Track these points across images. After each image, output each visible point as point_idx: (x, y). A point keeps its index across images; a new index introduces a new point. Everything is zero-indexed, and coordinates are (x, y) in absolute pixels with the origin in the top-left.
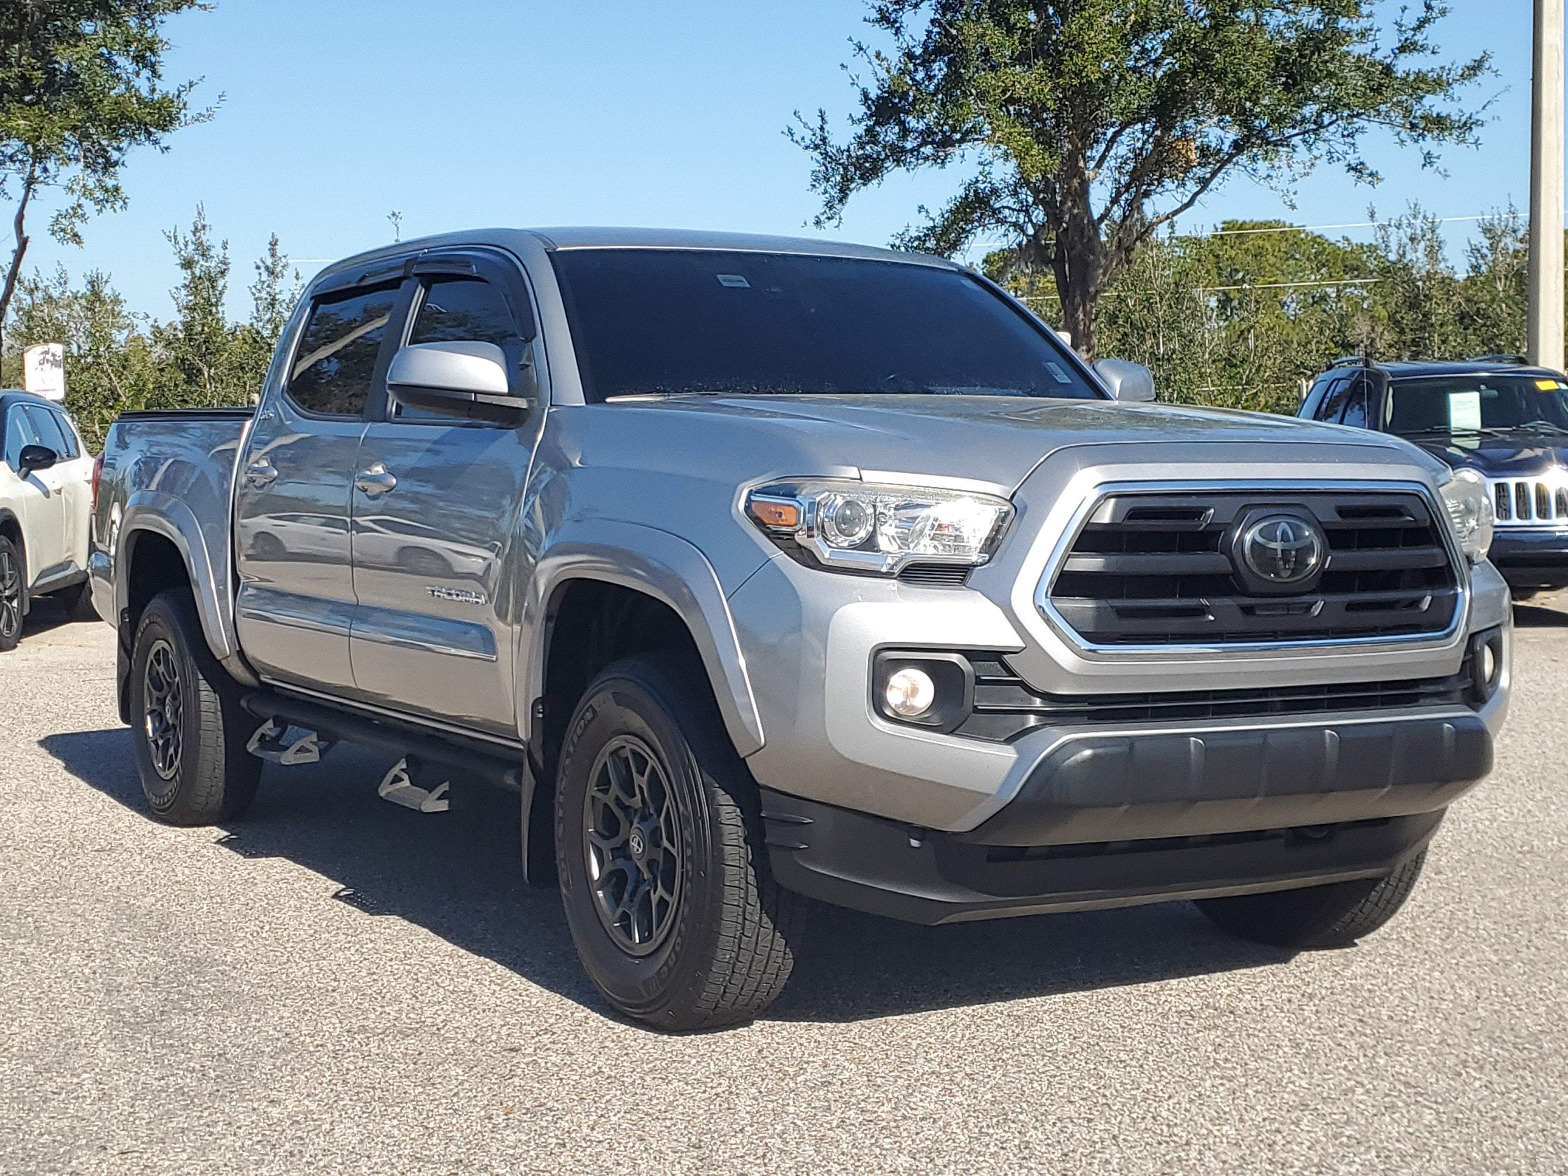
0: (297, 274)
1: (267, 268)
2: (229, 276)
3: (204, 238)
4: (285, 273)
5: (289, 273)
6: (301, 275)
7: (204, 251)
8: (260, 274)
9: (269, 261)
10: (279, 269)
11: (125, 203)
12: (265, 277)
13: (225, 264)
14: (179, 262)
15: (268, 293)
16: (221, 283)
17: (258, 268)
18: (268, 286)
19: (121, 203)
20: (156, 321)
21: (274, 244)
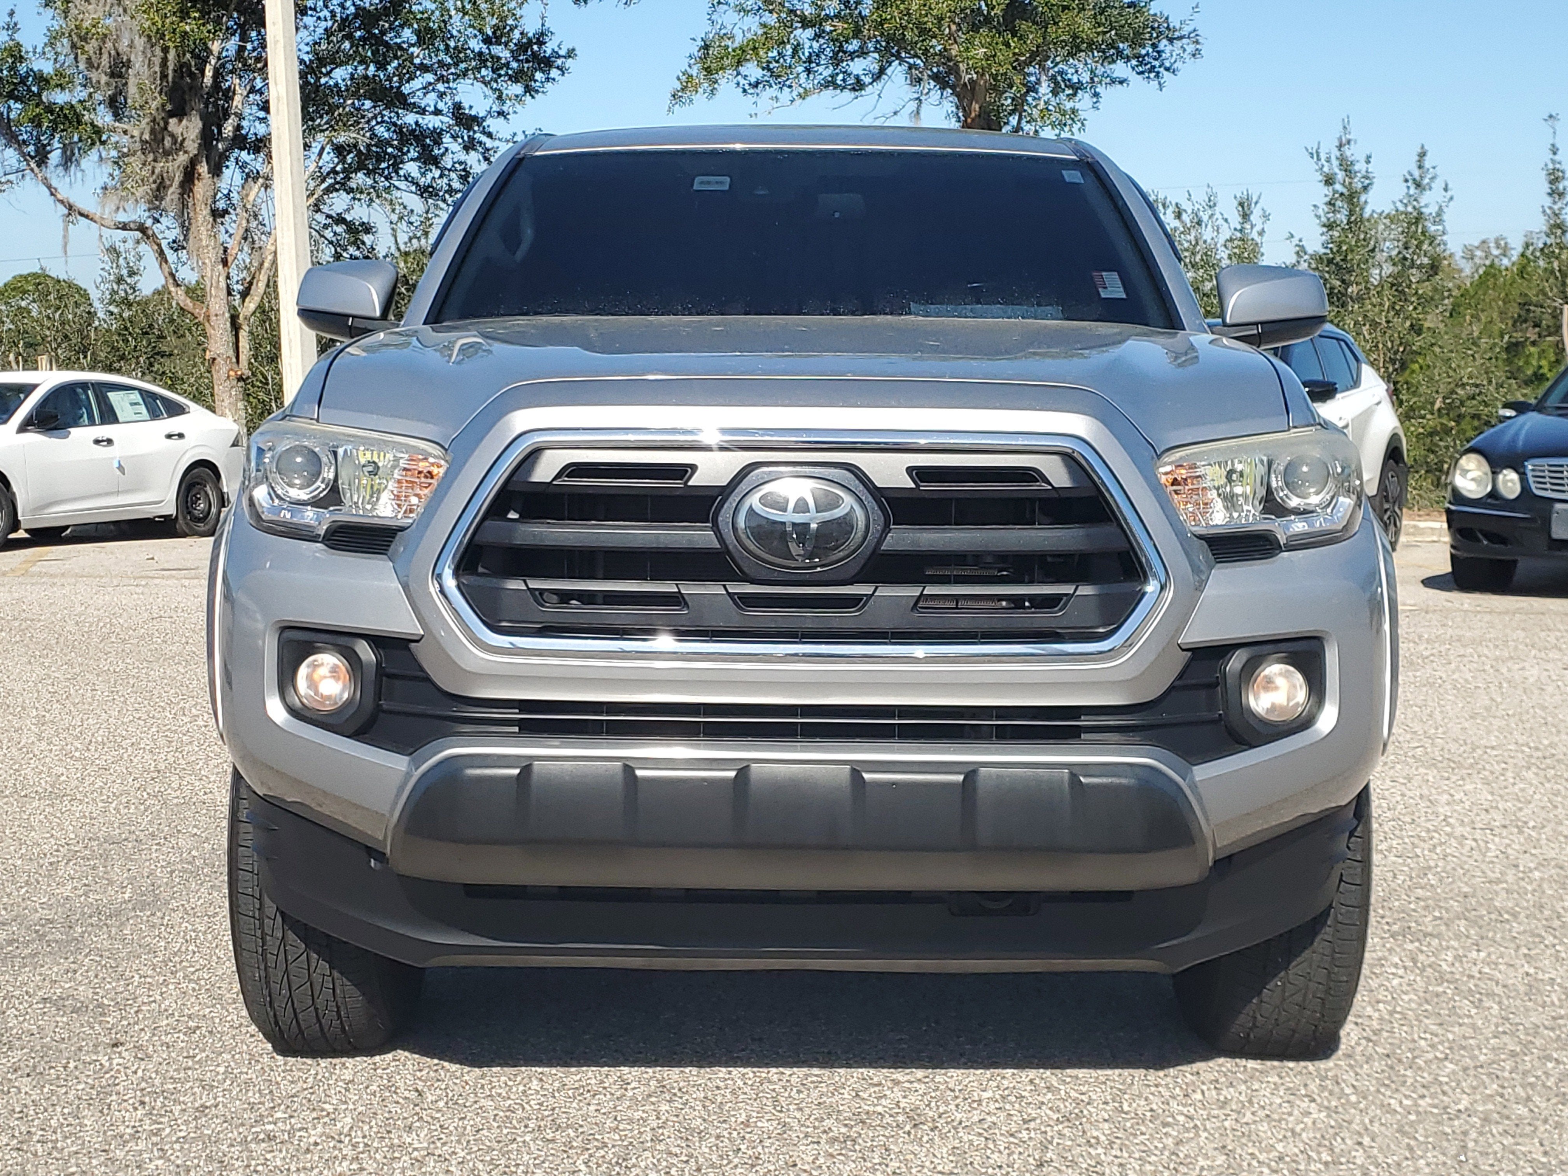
0: (1446, 185)
1: (1414, 180)
2: (1372, 192)
3: (1348, 153)
4: (1433, 185)
5: (1438, 185)
6: (1450, 186)
7: (1347, 166)
8: (1408, 188)
9: (1417, 174)
10: (1426, 181)
11: (1083, 124)
12: (1412, 191)
13: (1367, 178)
14: (1321, 178)
15: (1414, 208)
16: (1363, 198)
17: (1406, 181)
18: (1415, 200)
19: (1079, 124)
20: (1300, 240)
21: (1422, 155)
